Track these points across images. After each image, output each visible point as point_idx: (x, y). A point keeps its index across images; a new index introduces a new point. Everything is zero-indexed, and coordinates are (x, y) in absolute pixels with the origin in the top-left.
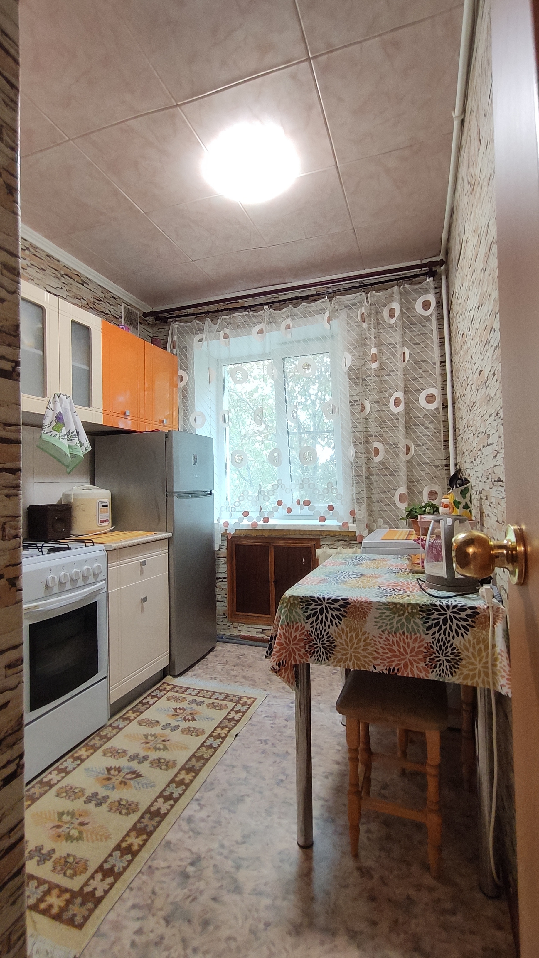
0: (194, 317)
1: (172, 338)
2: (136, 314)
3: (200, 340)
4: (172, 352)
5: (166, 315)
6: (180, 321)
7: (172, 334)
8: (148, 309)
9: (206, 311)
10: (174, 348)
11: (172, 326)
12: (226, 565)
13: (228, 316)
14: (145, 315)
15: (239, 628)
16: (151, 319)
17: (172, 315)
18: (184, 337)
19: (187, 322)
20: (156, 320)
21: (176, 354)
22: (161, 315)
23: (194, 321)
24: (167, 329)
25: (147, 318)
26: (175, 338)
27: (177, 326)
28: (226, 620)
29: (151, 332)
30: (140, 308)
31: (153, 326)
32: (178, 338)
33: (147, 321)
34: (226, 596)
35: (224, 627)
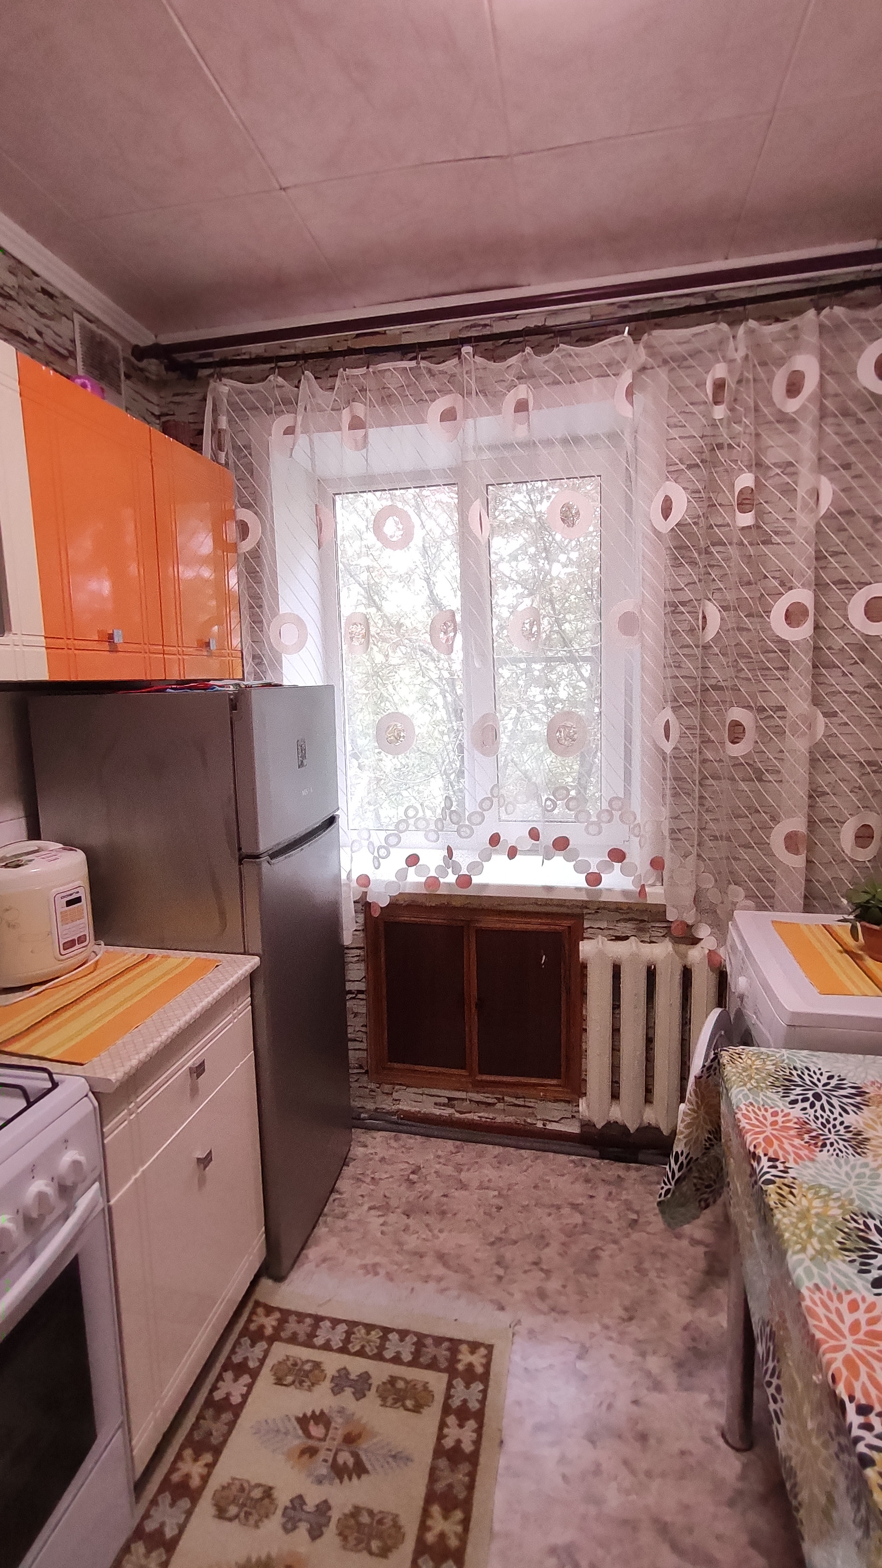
0: (268, 366)
1: (215, 421)
2: (116, 350)
3: (290, 431)
4: (215, 459)
5: (192, 356)
6: (231, 376)
7: (215, 410)
8: (146, 338)
9: (298, 352)
10: (220, 447)
11: (215, 389)
12: (362, 966)
13: (363, 370)
14: (140, 353)
15: (395, 1095)
16: (152, 366)
17: (211, 360)
18: (244, 418)
19: (249, 380)
20: (167, 369)
21: (227, 464)
22: (181, 357)
23: (271, 377)
24: (199, 396)
25: (143, 364)
26: (223, 423)
27: (226, 389)
28: (365, 1078)
29: (155, 401)
30: (124, 334)
31: (160, 385)
32: (230, 422)
33: (142, 370)
34: (364, 1029)
35: (362, 1092)
